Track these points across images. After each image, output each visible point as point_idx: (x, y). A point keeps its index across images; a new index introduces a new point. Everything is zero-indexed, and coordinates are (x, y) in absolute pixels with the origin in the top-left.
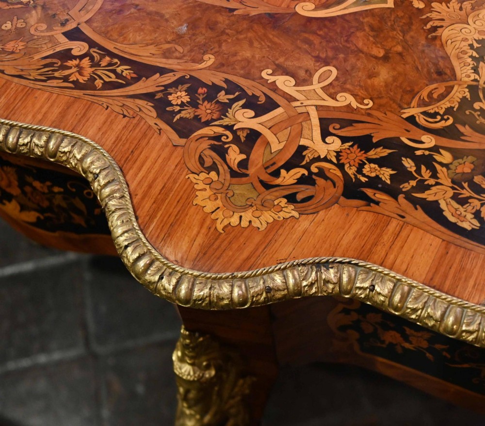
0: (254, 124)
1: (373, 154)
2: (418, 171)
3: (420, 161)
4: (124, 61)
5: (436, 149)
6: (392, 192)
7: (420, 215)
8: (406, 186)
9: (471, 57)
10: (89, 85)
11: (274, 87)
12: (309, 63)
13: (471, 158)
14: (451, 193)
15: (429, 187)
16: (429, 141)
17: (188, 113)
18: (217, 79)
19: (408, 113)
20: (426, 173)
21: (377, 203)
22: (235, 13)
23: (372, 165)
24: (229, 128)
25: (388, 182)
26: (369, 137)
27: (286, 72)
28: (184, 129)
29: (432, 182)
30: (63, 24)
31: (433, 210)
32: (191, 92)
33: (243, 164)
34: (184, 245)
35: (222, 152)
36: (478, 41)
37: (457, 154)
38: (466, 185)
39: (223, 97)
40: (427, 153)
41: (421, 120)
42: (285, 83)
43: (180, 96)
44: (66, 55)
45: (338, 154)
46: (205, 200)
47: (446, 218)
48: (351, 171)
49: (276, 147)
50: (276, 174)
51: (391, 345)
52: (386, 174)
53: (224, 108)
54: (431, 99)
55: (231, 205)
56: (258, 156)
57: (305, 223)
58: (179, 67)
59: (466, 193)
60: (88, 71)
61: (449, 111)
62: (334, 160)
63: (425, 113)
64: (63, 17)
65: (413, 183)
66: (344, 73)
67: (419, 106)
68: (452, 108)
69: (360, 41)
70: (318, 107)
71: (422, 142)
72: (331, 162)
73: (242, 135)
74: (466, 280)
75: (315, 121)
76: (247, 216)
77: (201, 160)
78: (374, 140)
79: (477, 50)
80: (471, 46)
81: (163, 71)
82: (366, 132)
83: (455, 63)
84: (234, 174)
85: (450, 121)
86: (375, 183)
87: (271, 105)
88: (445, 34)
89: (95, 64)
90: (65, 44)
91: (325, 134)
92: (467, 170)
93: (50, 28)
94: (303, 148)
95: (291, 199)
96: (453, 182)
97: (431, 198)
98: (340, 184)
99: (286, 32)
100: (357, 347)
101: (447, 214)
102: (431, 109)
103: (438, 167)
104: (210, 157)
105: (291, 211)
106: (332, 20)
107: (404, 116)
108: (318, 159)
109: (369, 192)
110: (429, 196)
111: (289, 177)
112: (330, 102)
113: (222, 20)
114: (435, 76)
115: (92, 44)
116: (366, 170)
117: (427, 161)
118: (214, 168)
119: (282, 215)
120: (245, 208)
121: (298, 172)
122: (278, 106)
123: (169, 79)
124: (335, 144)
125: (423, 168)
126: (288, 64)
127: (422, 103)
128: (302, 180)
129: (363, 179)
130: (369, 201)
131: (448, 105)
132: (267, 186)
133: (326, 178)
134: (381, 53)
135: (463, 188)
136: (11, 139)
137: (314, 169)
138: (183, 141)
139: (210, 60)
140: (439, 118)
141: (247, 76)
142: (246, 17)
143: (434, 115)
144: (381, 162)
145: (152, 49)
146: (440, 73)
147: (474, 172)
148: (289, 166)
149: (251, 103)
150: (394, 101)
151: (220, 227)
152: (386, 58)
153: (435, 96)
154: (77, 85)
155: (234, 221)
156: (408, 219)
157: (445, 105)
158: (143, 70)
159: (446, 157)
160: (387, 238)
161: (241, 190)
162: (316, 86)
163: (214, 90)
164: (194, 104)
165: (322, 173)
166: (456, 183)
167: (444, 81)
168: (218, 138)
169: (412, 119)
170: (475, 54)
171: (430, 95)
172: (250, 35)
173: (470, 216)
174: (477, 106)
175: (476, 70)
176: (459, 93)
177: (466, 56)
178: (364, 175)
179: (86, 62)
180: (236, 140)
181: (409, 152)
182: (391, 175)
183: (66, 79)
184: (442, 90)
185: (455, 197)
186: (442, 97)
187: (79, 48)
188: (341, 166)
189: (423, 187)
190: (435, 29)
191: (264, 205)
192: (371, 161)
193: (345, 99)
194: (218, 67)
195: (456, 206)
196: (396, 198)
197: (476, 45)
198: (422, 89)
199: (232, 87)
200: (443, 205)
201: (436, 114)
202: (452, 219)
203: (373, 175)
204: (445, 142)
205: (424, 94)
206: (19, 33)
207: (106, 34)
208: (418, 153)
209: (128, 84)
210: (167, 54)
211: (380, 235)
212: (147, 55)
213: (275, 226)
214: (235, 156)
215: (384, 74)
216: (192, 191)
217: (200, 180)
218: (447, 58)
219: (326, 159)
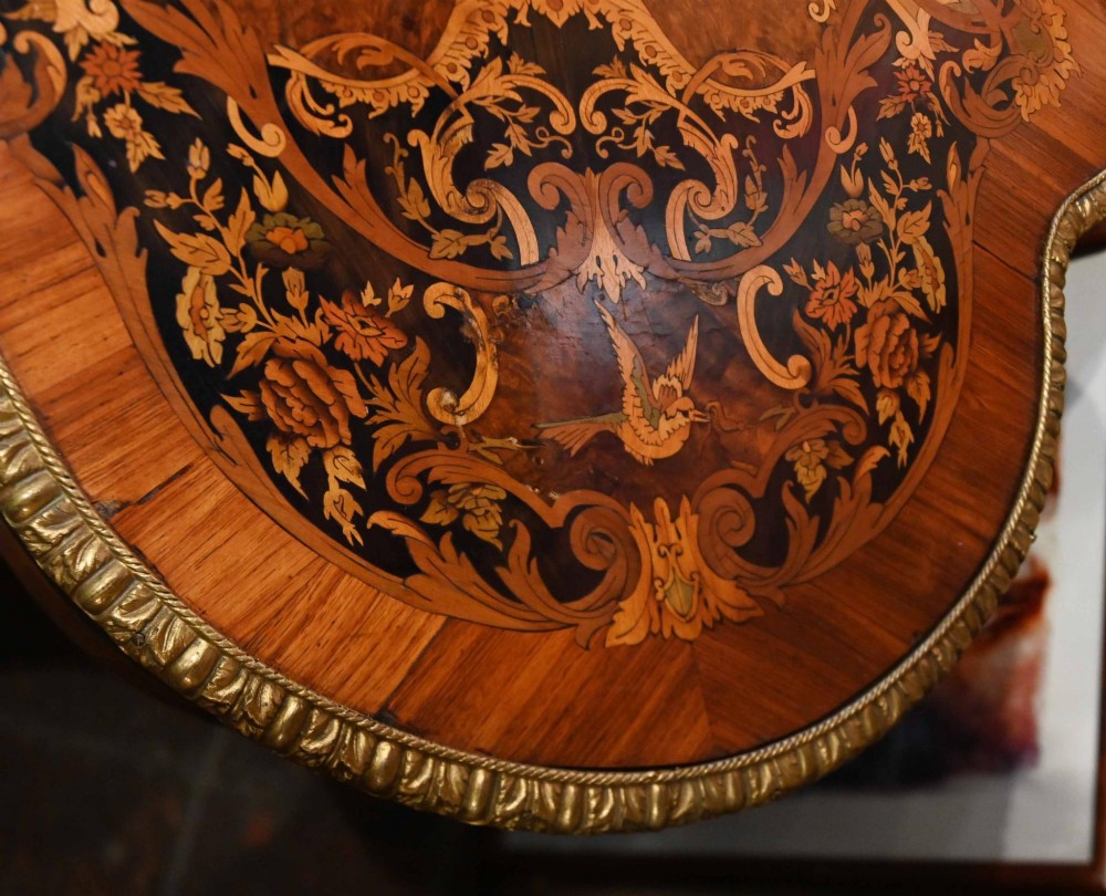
1: (155, 93)
2: (203, 186)
3: (222, 167)
5: (269, 166)
6: (124, 190)
7: (133, 270)
8: (157, 199)
9: (493, 35)
13: (314, 229)
14: (223, 267)
15: (194, 229)
16: (273, 141)
19: (286, 58)
20: (213, 199)
21: (79, 192)
23: (134, 115)
25: (134, 167)
26: (175, 53)
29: (209, 223)
31: (164, 278)
36: (533, 14)
37: (299, 202)
38: (261, 272)
40: (249, 162)
41: (295, 91)
45: (92, 44)
47: (173, 307)
48: (85, 96)
52: (143, 148)
54: (349, 68)
59: (250, 287)
61: (359, 110)
62: (73, 52)
63: (313, 83)
65: (174, 201)
67: (317, 60)
68: (370, 108)
71: (257, 135)
72: (63, 50)
74: (111, 445)
78: (179, 68)
79: (514, 29)
80: (513, 12)
82: (177, 39)
83: (454, 24)
85: (342, 133)
86: (108, 151)
92: (290, 247)
96: (245, 251)
97: (180, 253)
98: (44, 108)
101: (183, 303)
102: (331, 82)
103: (245, 199)
107: (274, 60)
108: (45, 28)
109: (83, 161)
110: (181, 245)
114: (396, 23)
116: (114, 115)
117: (236, 177)
124: (102, 20)
125: (218, 185)
127: (326, 60)
129: (94, 129)
130: (69, 178)
131: (368, 98)
133: (29, 77)
135: (252, 274)
137: (21, 44)
140: (330, 109)
143: (323, 97)
144: (154, 120)
146: (410, 24)
147: (296, 260)
150: (281, 17)
153: (361, 62)
156: (108, 263)
157: (363, 92)
159: (273, 195)
160: (39, 271)
165: (28, 62)
166: (250, 256)
167: (405, 47)
169: (280, 76)
170: (503, 37)
171: (357, 52)
173: (217, 333)
174: (415, 137)
175: (476, 66)
176: (410, 89)
177: (485, 26)
178: (101, 123)
181: (220, 138)
182: (150, 158)
184: (382, 60)
185: (223, 282)
186: (374, 73)
188: (74, 72)
189: (185, 221)
192: (138, 103)
195: (212, 297)
196: (119, 208)
197: (522, 19)
198: (351, 29)
200: (189, 282)
201: (333, 99)
202: (183, 318)
203: (118, 133)
204: (297, 163)
205: (347, 43)
208: (235, 151)
211: (31, 258)
219: (59, 41)
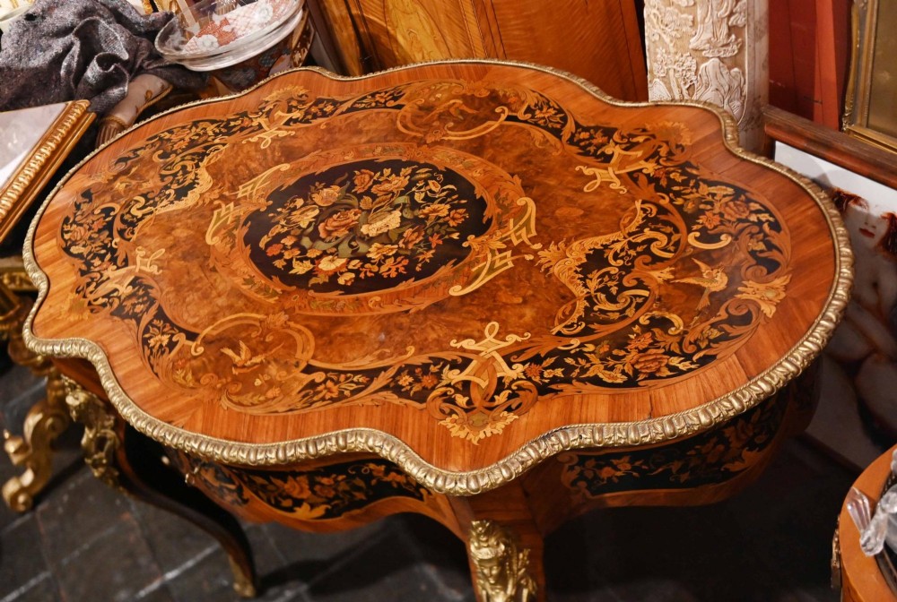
0: (464, 376)
1: (545, 364)
2: (577, 362)
3: (574, 357)
4: (355, 373)
5: (582, 345)
6: (568, 380)
7: (590, 386)
8: (574, 374)
9: (579, 279)
10: (341, 397)
11: (462, 349)
12: (478, 325)
13: (606, 342)
14: (602, 367)
15: (588, 369)
16: (576, 342)
17: (417, 388)
18: (423, 359)
19: (555, 331)
20: (582, 362)
21: (561, 391)
22: (411, 312)
23: (548, 371)
24: (448, 385)
25: (562, 376)
26: (538, 355)
27: (466, 337)
28: (421, 397)
29: (588, 365)
30: (297, 365)
31: (596, 381)
32: (411, 373)
33: (469, 402)
34: (460, 460)
35: (452, 401)
36: (579, 266)
37: (596, 343)
38: (609, 359)
39: (433, 369)
40: (578, 350)
41: (565, 331)
42: (469, 344)
43: (405, 380)
44: (313, 385)
45: (524, 373)
46: (457, 432)
47: (605, 382)
48: (537, 379)
49: (484, 384)
50: (493, 400)
51: (609, 479)
52: (559, 372)
53: (438, 375)
54: (566, 317)
55: (475, 428)
56: (475, 394)
57: (524, 420)
58: (394, 362)
59: (612, 363)
60: (335, 389)
61: (580, 319)
62: (524, 377)
63: (566, 327)
64: (294, 362)
65: (578, 371)
66: (503, 323)
67: (560, 324)
68: (581, 316)
69: (503, 297)
70: (498, 351)
71: (572, 345)
72: (522, 379)
73: (460, 387)
74: (632, 410)
75: (500, 359)
76: (488, 430)
77: (442, 411)
78: (542, 356)
79: (580, 273)
80: (576, 271)
81: (385, 369)
82: (535, 353)
83: (571, 287)
84: (467, 411)
85: (584, 325)
86: (555, 380)
87: (467, 362)
88: (555, 270)
89: (337, 383)
90: (307, 378)
91: (510, 365)
92: (606, 349)
93: (289, 372)
94: (500, 379)
95: (509, 409)
96: (601, 360)
97: (592, 375)
98: (534, 390)
99: (453, 311)
100: (588, 494)
101: (605, 379)
102: (568, 322)
103: (588, 355)
104: (447, 407)
105: (512, 417)
106: (477, 291)
107: (554, 333)
108: (513, 381)
109: (554, 387)
110: (590, 374)
111: (501, 398)
112: (503, 344)
113: (404, 320)
114: (562, 301)
115: (326, 371)
116: (546, 375)
117: (580, 354)
118: (452, 412)
119: (508, 421)
120: (485, 425)
121: (505, 393)
122: (471, 360)
123: (391, 372)
124: (519, 368)
125: (579, 359)
126: (465, 331)
127: (561, 321)
128: (510, 397)
129: (547, 381)
130: (556, 391)
131: (578, 315)
132: (491, 409)
133: (524, 390)
134: (521, 300)
135: (608, 361)
136: (312, 450)
137: (514, 387)
138: (424, 405)
139: (411, 350)
140: (575, 326)
141: (442, 350)
142: (418, 312)
143: (572, 325)
144: (553, 367)
145: (369, 358)
146: (564, 297)
147: (611, 349)
148: (498, 392)
149: (454, 365)
150: (543, 327)
151: (475, 442)
152: (525, 302)
153: (567, 313)
154: (333, 400)
155: (482, 436)
156: (584, 392)
157: (575, 316)
158: (372, 374)
159: (591, 347)
160: (576, 407)
161: (476, 417)
162: (490, 338)
163: (425, 368)
164: (417, 380)
165: (520, 388)
166: (603, 359)
167: (569, 301)
168: (445, 394)
169: (559, 334)
170: (581, 276)
171: (564, 313)
172: (429, 323)
173: (619, 375)
174: (596, 308)
175: (585, 286)
176: (581, 305)
177: (575, 280)
178: (546, 379)
179: (329, 384)
180: (457, 391)
181: (567, 354)
182: (562, 372)
183: (323, 399)
184: (570, 308)
185: (606, 368)
186: (572, 312)
187: (318, 377)
188: (529, 379)
189: (584, 370)
190: (547, 270)
191: (495, 420)
192: (546, 369)
193: (512, 338)
194: (420, 350)
195: (609, 372)
196: (571, 383)
197: (579, 270)
198: (557, 312)
199: (436, 361)
200: (601, 376)
201: (573, 324)
202: (610, 381)
203: (551, 376)
204: (585, 339)
205: (560, 314)
206: (270, 384)
207: (330, 361)
208: (572, 352)
209: (367, 386)
210: (381, 357)
211: (572, 408)
212: (368, 363)
213: (508, 429)
214: (461, 400)
215: (529, 313)
216: (447, 431)
217: (447, 422)
218: (564, 286)
219: (518, 379)
